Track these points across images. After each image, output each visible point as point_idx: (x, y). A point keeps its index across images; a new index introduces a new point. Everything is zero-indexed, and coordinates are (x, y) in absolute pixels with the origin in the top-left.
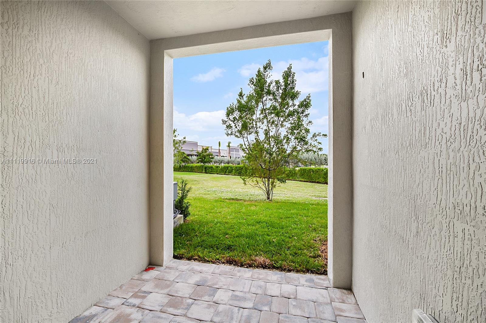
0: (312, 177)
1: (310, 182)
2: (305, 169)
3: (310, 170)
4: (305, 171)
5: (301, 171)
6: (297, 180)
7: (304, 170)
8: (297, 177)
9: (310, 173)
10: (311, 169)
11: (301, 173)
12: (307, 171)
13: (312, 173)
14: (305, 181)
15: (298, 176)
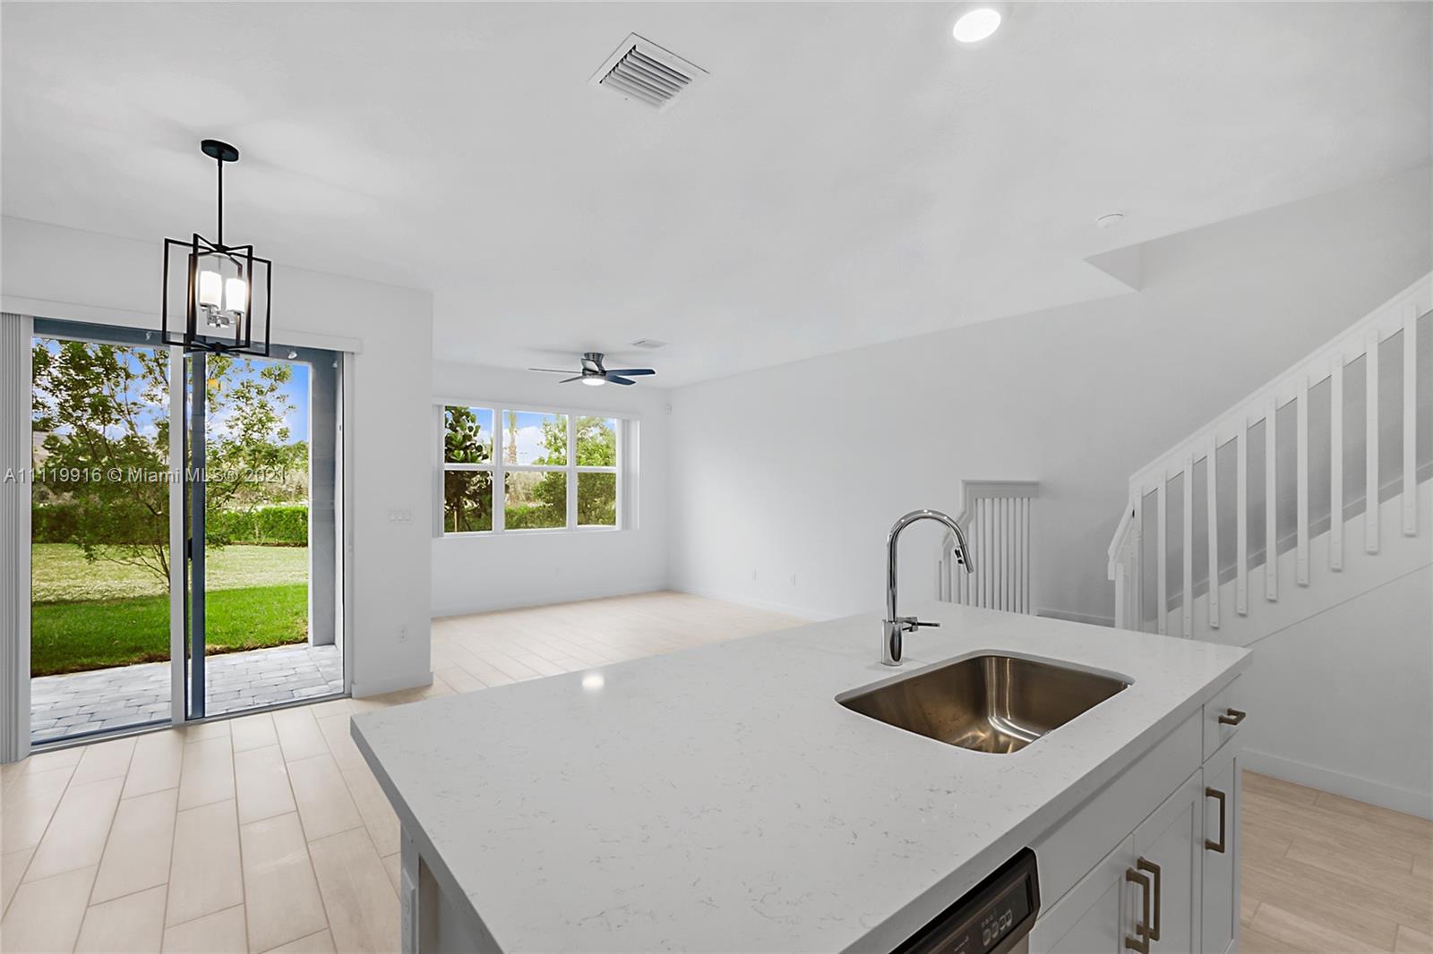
0: (301, 533)
1: (295, 545)
2: (280, 512)
3: (294, 512)
4: (281, 516)
5: (268, 516)
6: (253, 544)
7: (275, 513)
8: (255, 534)
9: (296, 520)
10: (298, 512)
11: (266, 522)
12: (287, 515)
13: (301, 520)
14: (279, 545)
15: (257, 533)
